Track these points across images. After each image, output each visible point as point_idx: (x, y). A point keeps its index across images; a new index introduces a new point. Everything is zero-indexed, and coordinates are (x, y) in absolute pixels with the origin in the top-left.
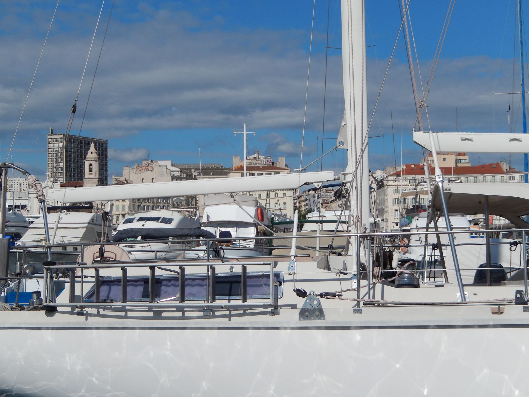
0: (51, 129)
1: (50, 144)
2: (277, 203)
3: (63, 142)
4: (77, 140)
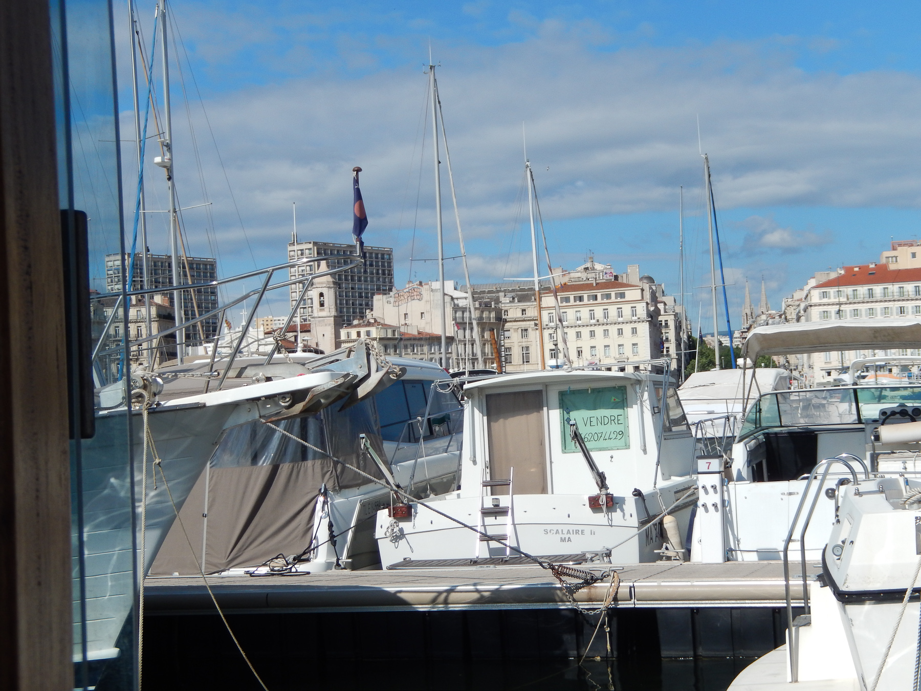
2: (622, 345)
3: (312, 255)
4: (338, 251)
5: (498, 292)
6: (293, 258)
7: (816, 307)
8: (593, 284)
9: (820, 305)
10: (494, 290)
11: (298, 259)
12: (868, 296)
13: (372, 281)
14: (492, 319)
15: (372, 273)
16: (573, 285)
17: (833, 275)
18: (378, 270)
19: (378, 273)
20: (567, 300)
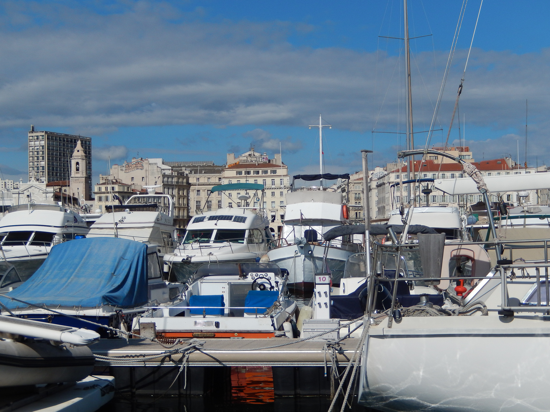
0: (32, 126)
2: (274, 202)
3: (44, 140)
4: (59, 138)
5: (181, 167)
6: (32, 141)
11: (35, 141)
14: (184, 183)
16: (243, 164)
20: (240, 173)
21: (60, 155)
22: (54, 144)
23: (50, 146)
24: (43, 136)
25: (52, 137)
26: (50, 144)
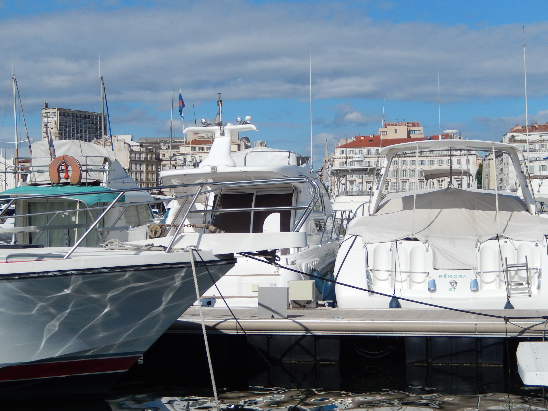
0: (46, 103)
1: (45, 118)
3: (56, 116)
4: (72, 114)
5: (160, 142)
6: (45, 117)
7: (338, 159)
8: (210, 140)
9: (340, 158)
10: (159, 141)
11: (48, 118)
12: (367, 154)
13: (93, 133)
14: (153, 159)
15: (93, 128)
16: (199, 140)
17: (349, 141)
18: (97, 127)
19: (97, 128)
20: (195, 149)
21: (73, 131)
22: (66, 121)
23: (62, 122)
24: (55, 112)
25: (64, 113)
26: (62, 120)
